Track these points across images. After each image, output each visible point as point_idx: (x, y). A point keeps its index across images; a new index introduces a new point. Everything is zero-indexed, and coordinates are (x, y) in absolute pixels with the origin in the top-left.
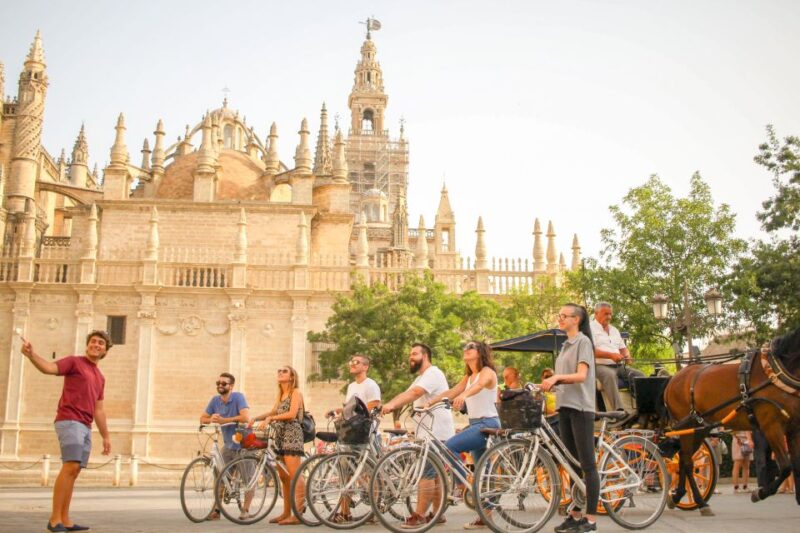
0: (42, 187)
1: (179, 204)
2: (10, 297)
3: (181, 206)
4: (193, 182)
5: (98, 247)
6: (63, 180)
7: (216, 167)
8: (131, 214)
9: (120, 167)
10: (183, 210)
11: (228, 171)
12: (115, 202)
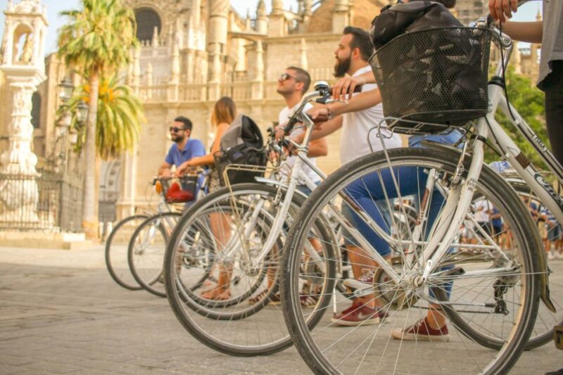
0: (233, 36)
1: (322, 36)
2: (205, 111)
3: (324, 38)
4: (331, 20)
5: (265, 72)
6: (249, 30)
7: (350, 7)
8: (288, 47)
9: (278, 12)
10: (326, 41)
11: (359, 9)
12: (276, 39)
